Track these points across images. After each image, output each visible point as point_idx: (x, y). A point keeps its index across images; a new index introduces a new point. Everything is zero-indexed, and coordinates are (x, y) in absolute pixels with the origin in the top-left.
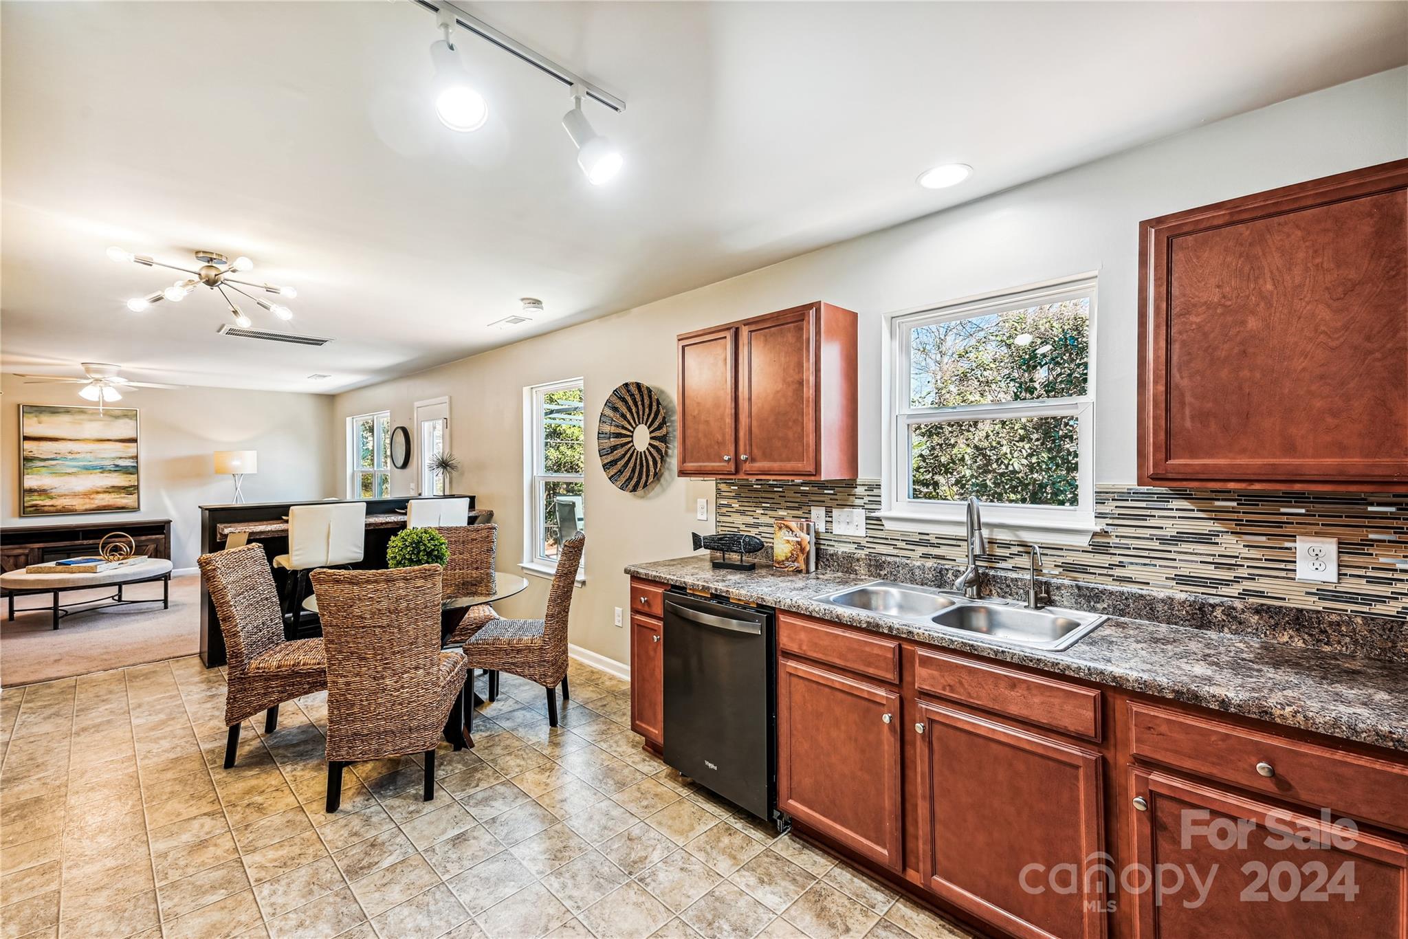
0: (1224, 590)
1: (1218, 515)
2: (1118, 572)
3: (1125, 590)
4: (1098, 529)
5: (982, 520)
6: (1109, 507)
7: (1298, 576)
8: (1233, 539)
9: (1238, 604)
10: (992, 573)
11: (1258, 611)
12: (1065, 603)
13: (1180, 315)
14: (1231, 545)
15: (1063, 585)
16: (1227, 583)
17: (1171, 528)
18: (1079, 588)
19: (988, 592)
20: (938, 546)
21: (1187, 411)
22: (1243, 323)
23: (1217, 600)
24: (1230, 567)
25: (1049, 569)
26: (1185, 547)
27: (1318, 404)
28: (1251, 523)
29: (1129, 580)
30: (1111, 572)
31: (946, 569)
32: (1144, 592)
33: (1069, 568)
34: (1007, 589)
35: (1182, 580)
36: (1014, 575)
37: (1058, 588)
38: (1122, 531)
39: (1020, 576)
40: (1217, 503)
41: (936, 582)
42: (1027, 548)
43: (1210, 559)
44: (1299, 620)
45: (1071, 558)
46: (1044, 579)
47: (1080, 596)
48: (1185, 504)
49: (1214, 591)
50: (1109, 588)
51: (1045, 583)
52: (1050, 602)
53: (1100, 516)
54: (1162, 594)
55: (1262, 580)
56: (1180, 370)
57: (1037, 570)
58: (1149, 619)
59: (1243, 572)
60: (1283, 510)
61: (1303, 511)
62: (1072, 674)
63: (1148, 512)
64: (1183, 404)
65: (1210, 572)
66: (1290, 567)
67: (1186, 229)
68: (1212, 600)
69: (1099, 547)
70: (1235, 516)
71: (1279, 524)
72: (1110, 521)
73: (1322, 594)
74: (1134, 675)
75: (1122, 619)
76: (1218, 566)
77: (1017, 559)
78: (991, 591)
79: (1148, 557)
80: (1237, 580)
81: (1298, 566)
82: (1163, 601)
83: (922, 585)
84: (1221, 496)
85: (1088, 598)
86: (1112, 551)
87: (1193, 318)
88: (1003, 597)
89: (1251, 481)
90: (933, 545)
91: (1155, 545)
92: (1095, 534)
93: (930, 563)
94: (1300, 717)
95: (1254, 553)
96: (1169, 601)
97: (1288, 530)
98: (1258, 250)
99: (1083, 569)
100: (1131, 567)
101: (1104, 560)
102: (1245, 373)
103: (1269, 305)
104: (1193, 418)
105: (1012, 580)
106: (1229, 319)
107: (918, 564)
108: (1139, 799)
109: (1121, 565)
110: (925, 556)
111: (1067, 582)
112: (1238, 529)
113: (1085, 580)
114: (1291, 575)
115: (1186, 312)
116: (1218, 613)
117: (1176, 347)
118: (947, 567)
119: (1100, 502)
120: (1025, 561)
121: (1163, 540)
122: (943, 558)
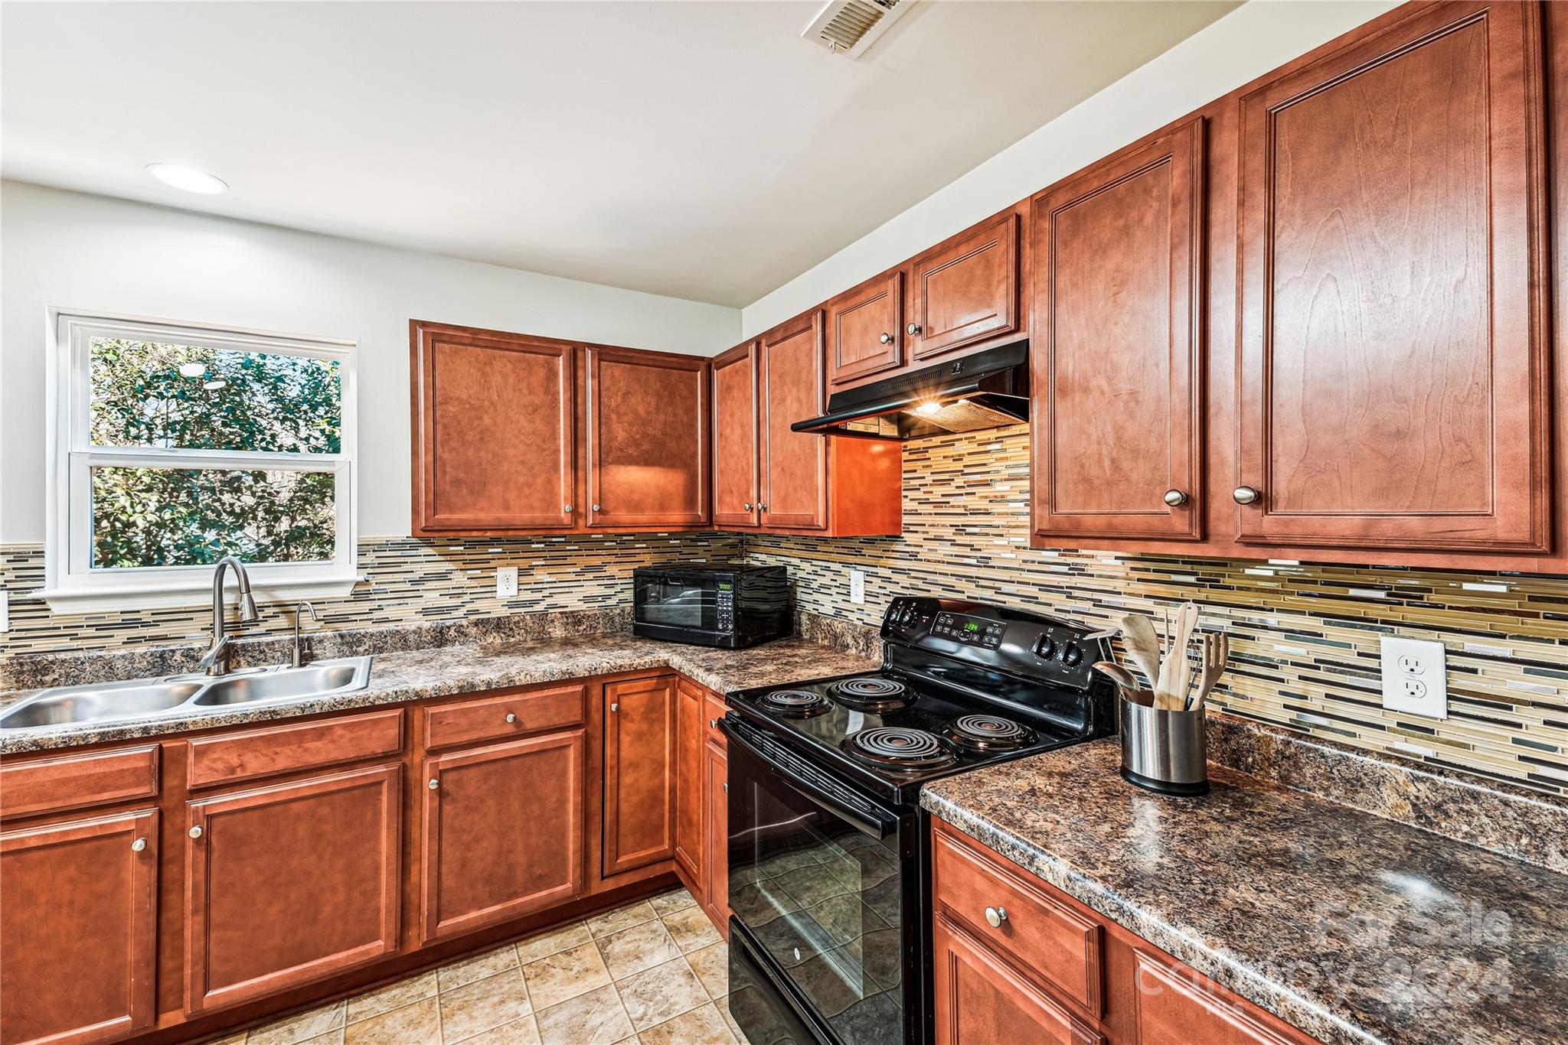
0: (455, 614)
1: (450, 557)
2: (377, 615)
3: (384, 629)
4: (361, 578)
5: (251, 583)
6: (371, 558)
7: (498, 595)
8: (461, 573)
9: (464, 622)
10: (240, 641)
11: (476, 624)
12: (328, 654)
13: (441, 404)
14: (459, 579)
15: (325, 637)
16: (456, 608)
17: (420, 570)
18: (342, 636)
19: (235, 664)
20: (156, 623)
21: (448, 478)
22: (481, 418)
23: (451, 622)
24: (458, 595)
25: (309, 624)
26: (429, 585)
27: (521, 479)
28: (472, 561)
29: (386, 620)
30: (370, 616)
31: (171, 651)
32: (399, 628)
33: (328, 620)
34: (259, 655)
35: (426, 612)
36: (269, 639)
37: (321, 641)
38: (380, 579)
39: (277, 638)
40: (451, 548)
41: (154, 670)
42: (284, 608)
43: (446, 592)
44: (499, 625)
45: (332, 610)
46: (306, 636)
47: (342, 644)
48: (430, 551)
49: (448, 616)
50: (370, 630)
51: (308, 639)
52: (312, 657)
53: (361, 567)
54: (412, 627)
55: (478, 601)
56: (442, 446)
57: (296, 628)
58: (403, 649)
59: (467, 598)
60: (490, 550)
61: (500, 550)
62: (381, 702)
63: (402, 560)
64: (445, 473)
65: (447, 602)
66: (493, 589)
67: (444, 338)
68: (448, 623)
69: (357, 597)
70: (461, 557)
71: (487, 561)
72: (371, 571)
73: (512, 605)
74: (430, 685)
75: (382, 655)
76: (451, 596)
77: (271, 621)
78: (239, 662)
79: (400, 597)
80: (463, 604)
81: (498, 588)
82: (414, 632)
83: (129, 678)
84: (453, 543)
85: (350, 644)
86: (371, 597)
87: (450, 408)
88: (255, 665)
89: (486, 530)
90: (146, 625)
91: (408, 586)
92: (358, 584)
93: (141, 649)
94: (528, 677)
95: (474, 583)
96: (418, 632)
97: (492, 564)
98: (488, 369)
99: (344, 618)
100: (389, 608)
101: (365, 606)
102: (482, 454)
103: (496, 410)
104: (451, 483)
105: (267, 644)
106: (473, 413)
107: (123, 652)
108: (433, 781)
109: (380, 608)
110: (131, 641)
111: (330, 634)
112: (464, 567)
113: (344, 628)
114: (494, 595)
115: (445, 403)
116: (452, 632)
117: (439, 427)
118: (172, 648)
119: (361, 554)
120: (282, 622)
121: (413, 582)
122: (165, 638)
